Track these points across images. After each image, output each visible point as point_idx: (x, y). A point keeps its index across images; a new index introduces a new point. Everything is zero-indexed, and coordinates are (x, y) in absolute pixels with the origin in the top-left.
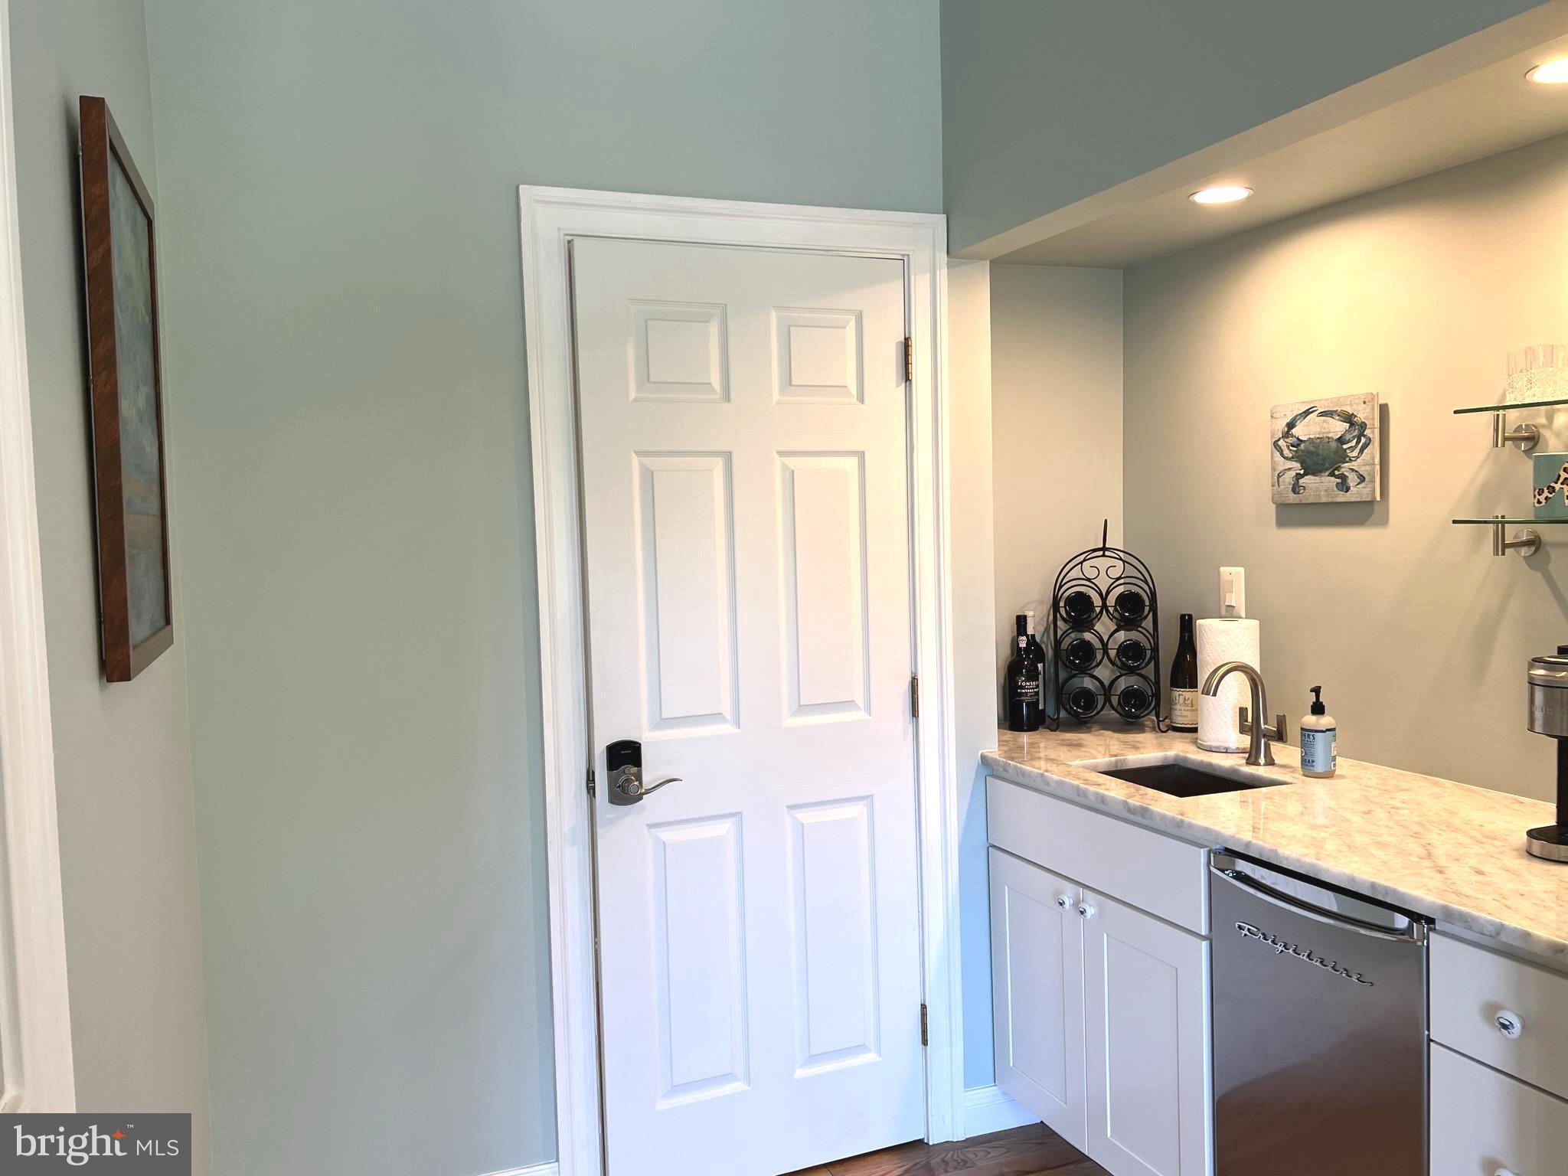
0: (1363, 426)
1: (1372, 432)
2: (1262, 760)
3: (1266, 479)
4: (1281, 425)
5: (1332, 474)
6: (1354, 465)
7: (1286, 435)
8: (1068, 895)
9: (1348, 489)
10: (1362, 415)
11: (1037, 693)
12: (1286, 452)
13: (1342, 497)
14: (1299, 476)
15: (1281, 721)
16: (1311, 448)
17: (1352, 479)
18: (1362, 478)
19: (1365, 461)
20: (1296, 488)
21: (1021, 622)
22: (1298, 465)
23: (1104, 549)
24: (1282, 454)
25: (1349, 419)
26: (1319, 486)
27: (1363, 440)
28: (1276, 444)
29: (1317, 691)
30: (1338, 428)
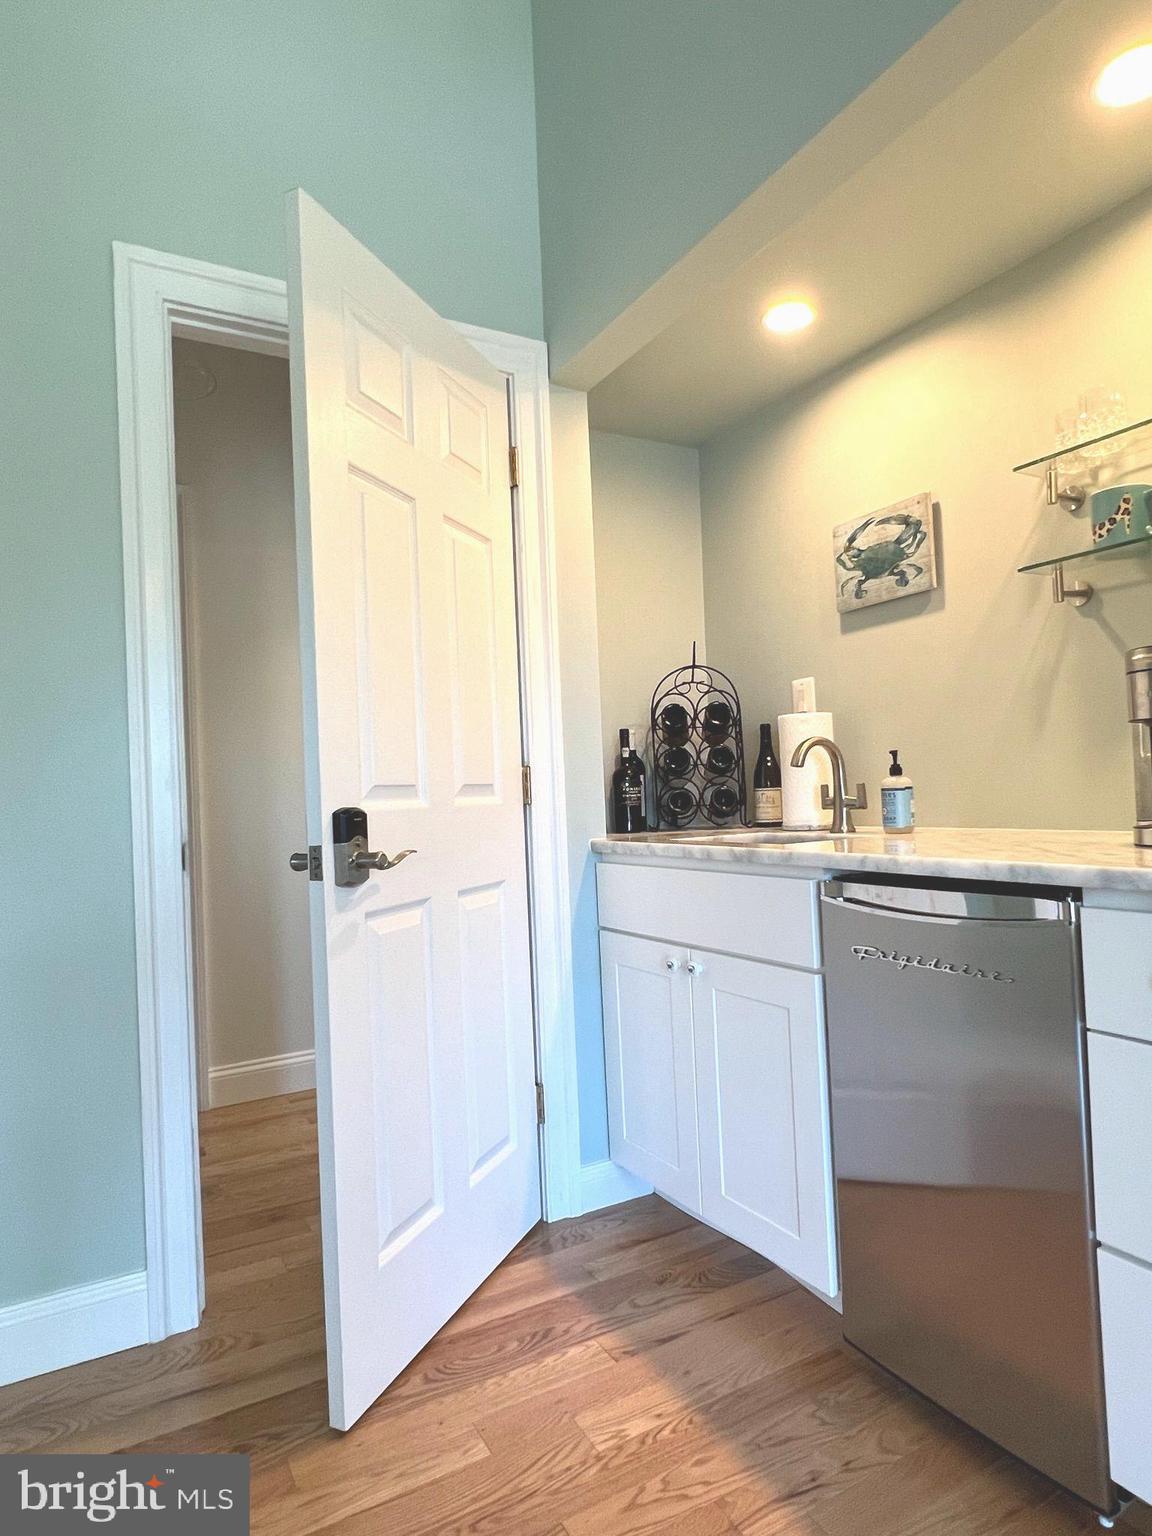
0: (919, 523)
1: (928, 528)
2: (845, 828)
3: (832, 589)
4: (843, 541)
5: (892, 573)
6: (911, 560)
7: (847, 549)
8: (676, 956)
9: (907, 583)
10: (916, 513)
11: (639, 798)
12: (850, 565)
13: (902, 592)
14: (861, 582)
15: (862, 788)
16: (871, 555)
17: (910, 573)
18: (919, 570)
19: (921, 555)
20: (858, 594)
21: (624, 735)
22: (860, 573)
23: (694, 666)
24: (844, 566)
25: (905, 521)
26: (882, 587)
27: (919, 536)
28: (839, 560)
29: (894, 754)
30: (895, 530)
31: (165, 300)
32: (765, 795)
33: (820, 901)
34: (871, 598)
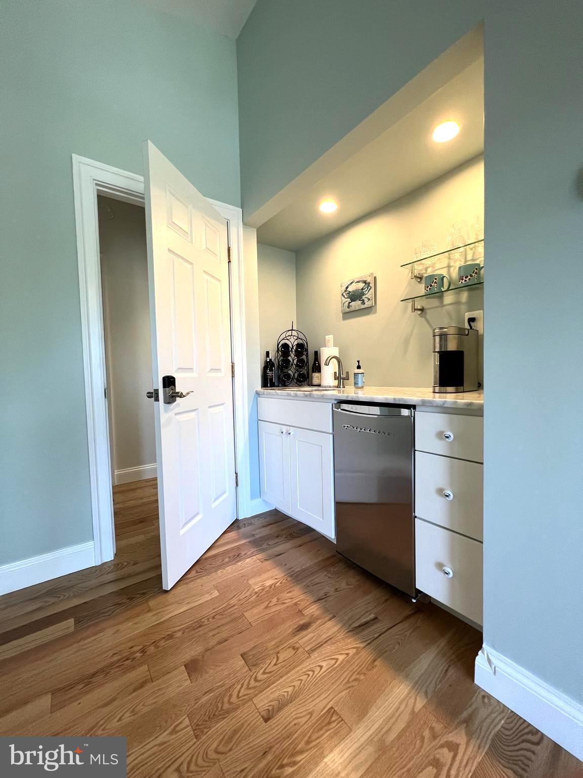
0: (369, 283)
1: (372, 285)
2: (341, 386)
3: (340, 305)
4: (344, 288)
5: (360, 300)
6: (366, 296)
7: (346, 291)
8: (284, 429)
9: (365, 304)
10: (368, 281)
11: (272, 376)
12: (346, 296)
13: (363, 306)
14: (350, 303)
15: (348, 373)
16: (353, 293)
17: (366, 300)
18: (369, 299)
19: (369, 294)
20: (349, 307)
21: (268, 353)
22: (349, 299)
23: (292, 330)
24: (344, 297)
25: (365, 282)
26: (356, 305)
27: (369, 288)
28: (342, 295)
29: (358, 362)
30: (361, 285)
31: (94, 180)
32: (316, 375)
33: (333, 410)
34: (352, 309)
